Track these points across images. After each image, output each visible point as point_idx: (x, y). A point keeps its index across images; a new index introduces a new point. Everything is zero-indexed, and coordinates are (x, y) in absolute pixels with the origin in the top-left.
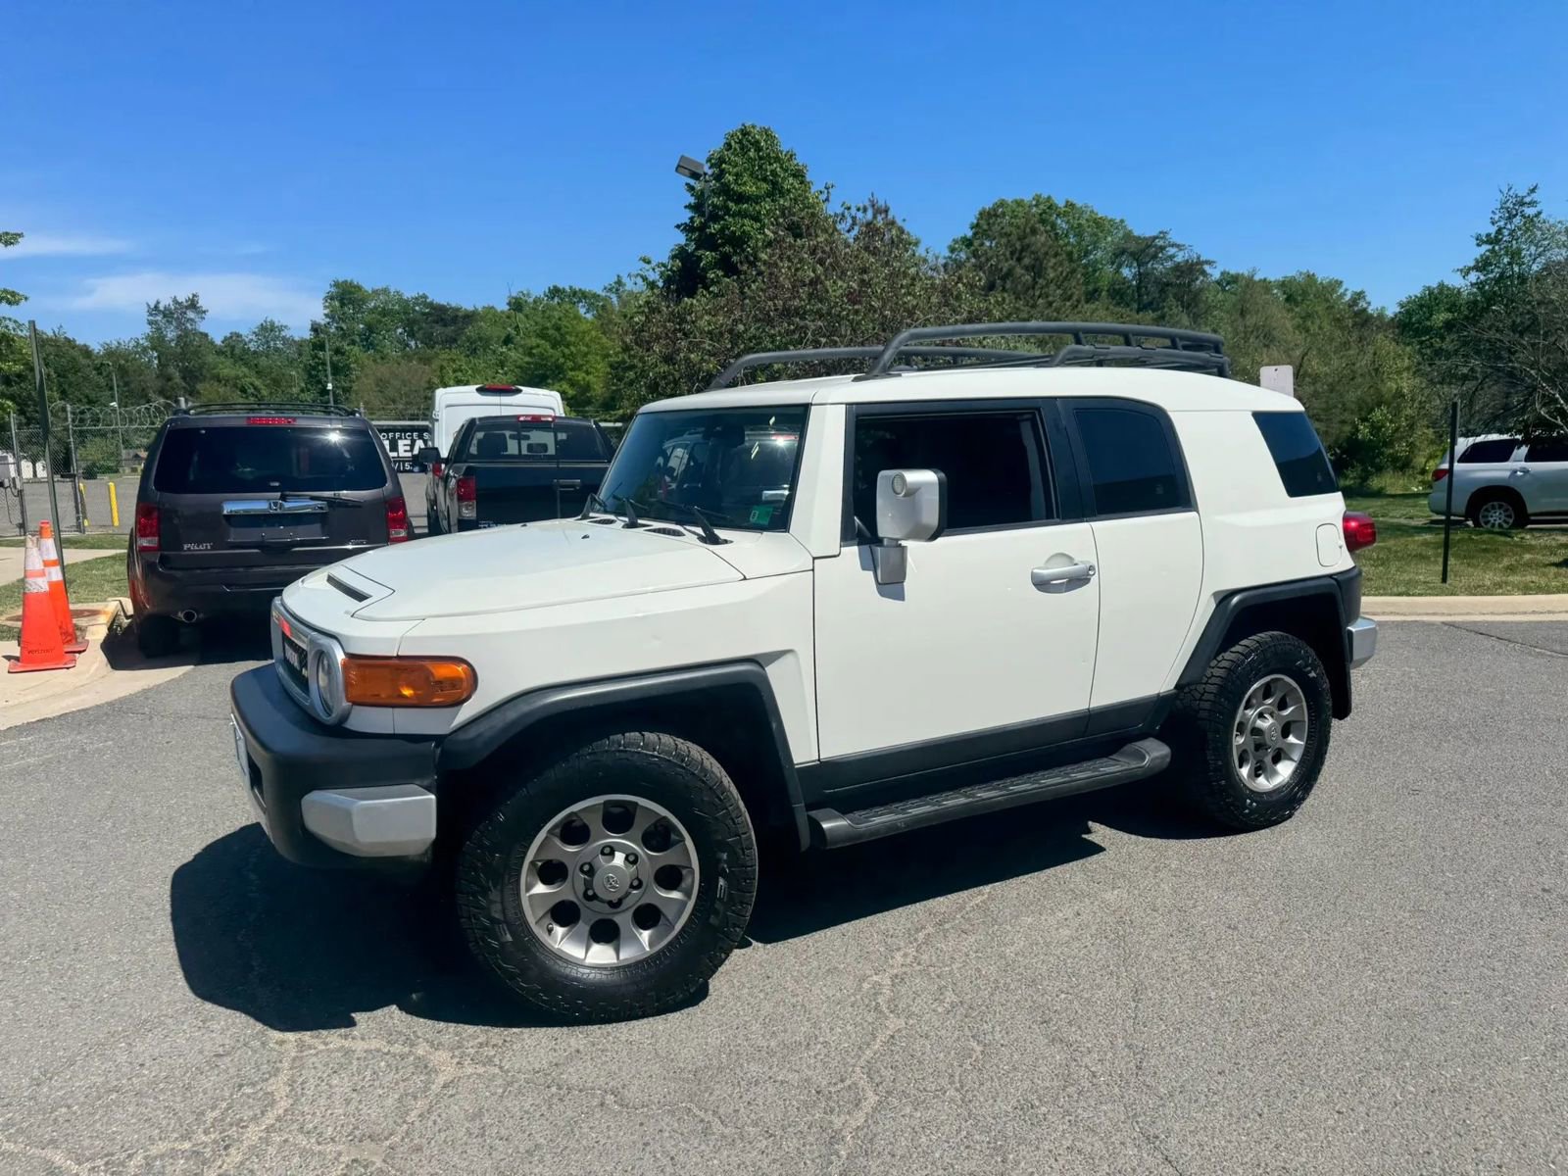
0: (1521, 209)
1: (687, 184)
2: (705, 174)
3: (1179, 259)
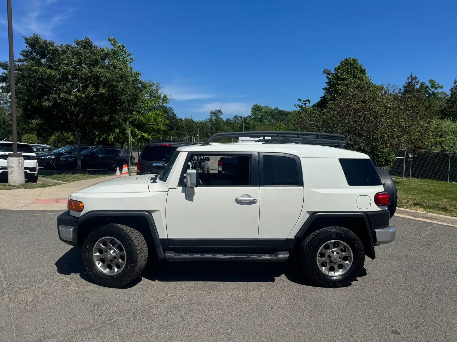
1: (327, 76)
2: (333, 73)
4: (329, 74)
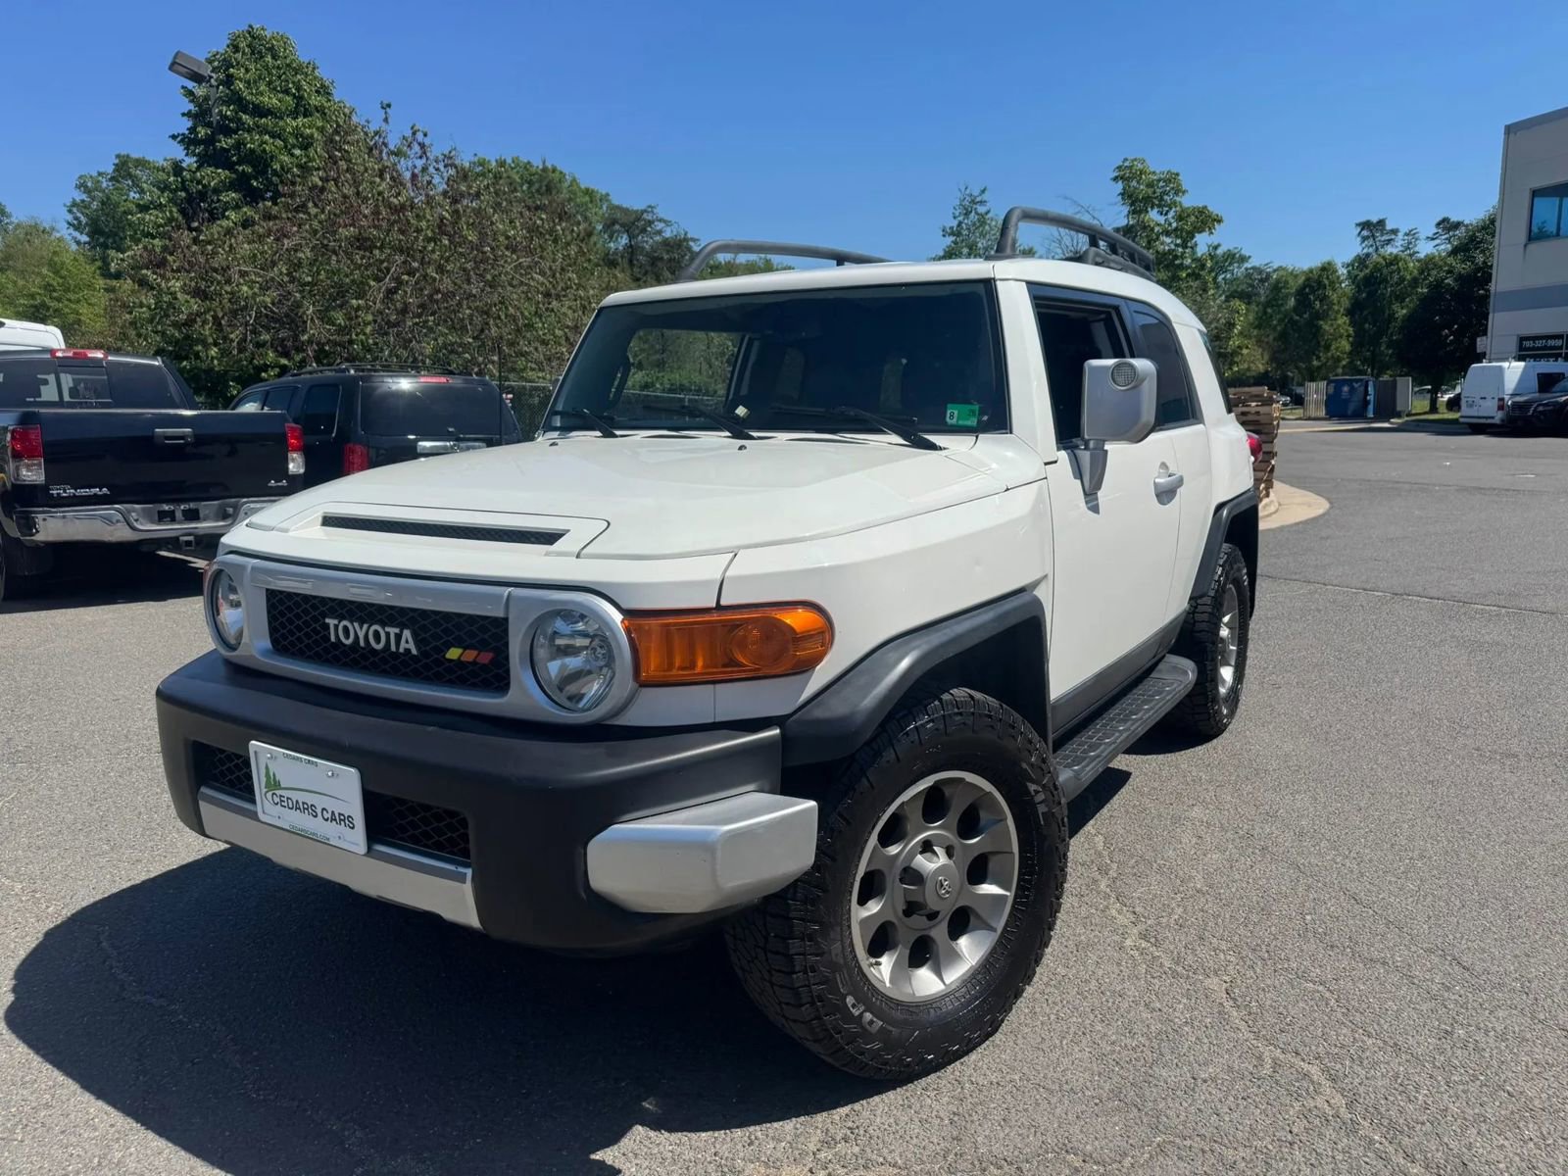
0: (975, 206)
1: (184, 87)
3: (668, 234)
4: (198, 78)
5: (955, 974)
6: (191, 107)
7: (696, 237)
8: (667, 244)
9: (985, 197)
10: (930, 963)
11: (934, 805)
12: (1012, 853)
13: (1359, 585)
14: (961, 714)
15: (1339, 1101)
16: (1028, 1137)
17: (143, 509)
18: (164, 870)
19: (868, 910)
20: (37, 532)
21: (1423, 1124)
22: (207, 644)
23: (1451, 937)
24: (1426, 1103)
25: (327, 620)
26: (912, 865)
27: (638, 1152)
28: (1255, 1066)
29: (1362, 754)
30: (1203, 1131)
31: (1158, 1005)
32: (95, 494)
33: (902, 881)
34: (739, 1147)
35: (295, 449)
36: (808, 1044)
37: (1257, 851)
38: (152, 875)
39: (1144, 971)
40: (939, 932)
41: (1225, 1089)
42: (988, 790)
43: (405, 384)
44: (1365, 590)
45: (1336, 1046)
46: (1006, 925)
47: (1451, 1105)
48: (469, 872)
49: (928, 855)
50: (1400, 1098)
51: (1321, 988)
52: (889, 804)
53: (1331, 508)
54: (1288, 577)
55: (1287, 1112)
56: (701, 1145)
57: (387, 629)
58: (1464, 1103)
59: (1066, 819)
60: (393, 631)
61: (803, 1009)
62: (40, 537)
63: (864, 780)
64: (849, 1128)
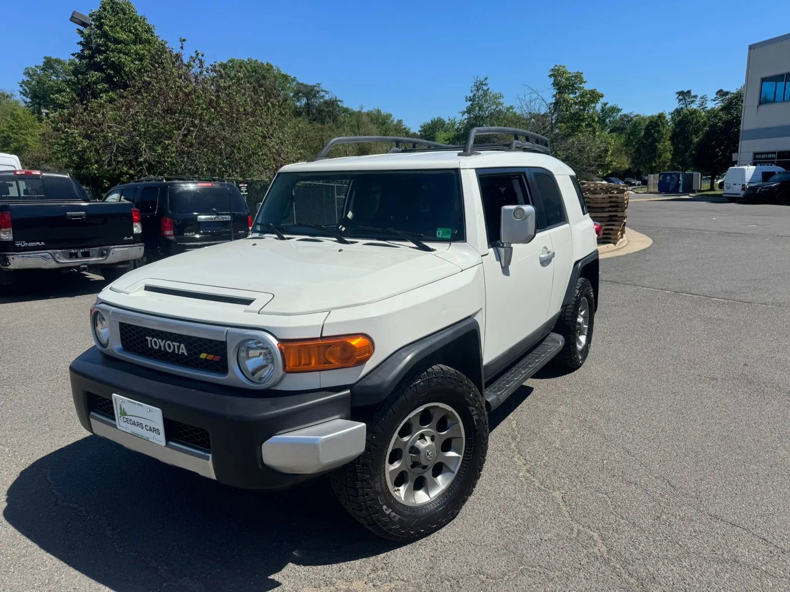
1: (79, 30)
2: (91, 24)
3: (327, 98)
4: (85, 25)
5: (435, 493)
6: (82, 39)
7: (341, 99)
8: (326, 103)
9: (487, 82)
10: (424, 488)
11: (425, 418)
12: (462, 438)
13: (659, 287)
14: (436, 378)
15: (604, 549)
16: (464, 567)
17: (62, 252)
18: (76, 440)
19: (394, 466)
20: (10, 264)
21: (639, 560)
22: (92, 343)
23: (668, 471)
24: (642, 550)
25: (147, 338)
26: (415, 445)
27: (290, 575)
28: (569, 533)
29: (644, 378)
30: (541, 564)
31: (530, 505)
32: (38, 245)
33: (410, 452)
34: (335, 573)
35: (137, 221)
36: (367, 527)
37: (587, 428)
38: (70, 443)
39: (526, 488)
40: (428, 475)
41: (554, 544)
42: (450, 410)
43: (191, 186)
44: (662, 290)
45: (607, 524)
46: (459, 470)
47: (653, 551)
48: (210, 455)
49: (422, 440)
50: (631, 548)
51: (605, 496)
52: (403, 420)
53: (653, 244)
54: (625, 283)
55: (580, 554)
56: (318, 572)
57: (174, 343)
58: (659, 550)
59: (487, 422)
60: (176, 344)
61: (363, 512)
62: (11, 267)
63: (391, 410)
64: (384, 563)
